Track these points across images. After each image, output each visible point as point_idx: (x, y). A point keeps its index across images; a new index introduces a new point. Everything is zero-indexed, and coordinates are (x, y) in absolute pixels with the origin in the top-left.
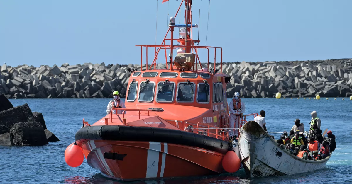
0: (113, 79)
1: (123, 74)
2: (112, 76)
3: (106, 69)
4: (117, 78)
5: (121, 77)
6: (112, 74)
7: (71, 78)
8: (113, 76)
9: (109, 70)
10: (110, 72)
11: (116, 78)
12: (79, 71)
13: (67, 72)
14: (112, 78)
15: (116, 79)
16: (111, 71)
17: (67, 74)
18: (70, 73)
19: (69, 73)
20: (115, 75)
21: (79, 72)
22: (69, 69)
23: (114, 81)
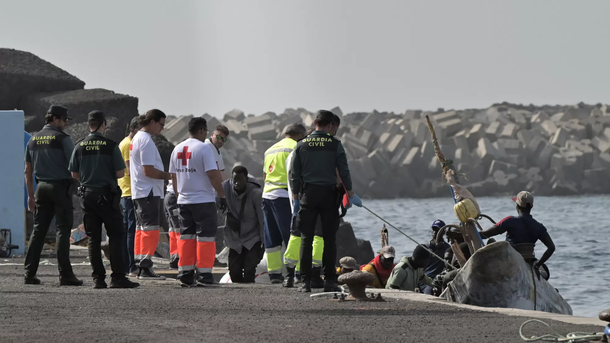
0: (370, 151)
1: (397, 139)
2: (366, 144)
3: (350, 126)
4: (381, 150)
5: (392, 147)
6: (365, 138)
7: (256, 150)
8: (368, 143)
9: (358, 127)
10: (360, 133)
11: (377, 149)
12: (278, 131)
13: (244, 134)
14: (366, 151)
15: (378, 152)
16: (365, 131)
17: (244, 140)
18: (254, 137)
19: (249, 136)
20: (374, 141)
21: (277, 134)
22: (250, 125)
23: (374, 156)
